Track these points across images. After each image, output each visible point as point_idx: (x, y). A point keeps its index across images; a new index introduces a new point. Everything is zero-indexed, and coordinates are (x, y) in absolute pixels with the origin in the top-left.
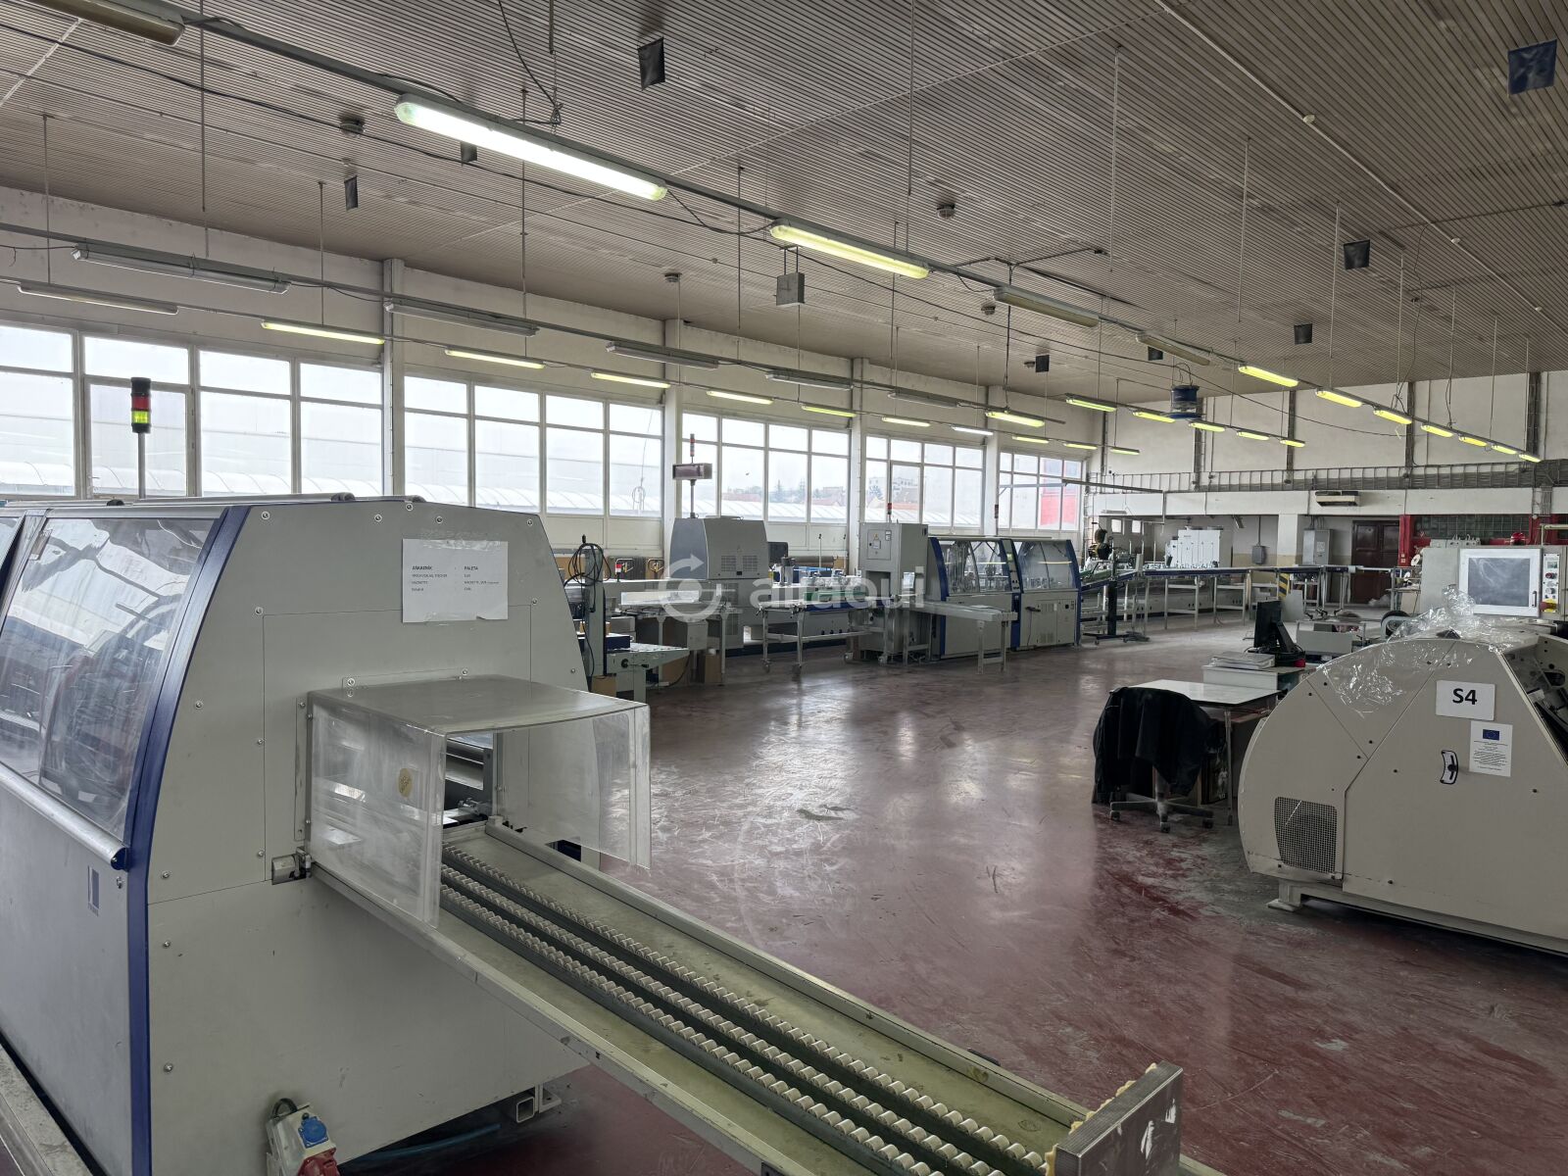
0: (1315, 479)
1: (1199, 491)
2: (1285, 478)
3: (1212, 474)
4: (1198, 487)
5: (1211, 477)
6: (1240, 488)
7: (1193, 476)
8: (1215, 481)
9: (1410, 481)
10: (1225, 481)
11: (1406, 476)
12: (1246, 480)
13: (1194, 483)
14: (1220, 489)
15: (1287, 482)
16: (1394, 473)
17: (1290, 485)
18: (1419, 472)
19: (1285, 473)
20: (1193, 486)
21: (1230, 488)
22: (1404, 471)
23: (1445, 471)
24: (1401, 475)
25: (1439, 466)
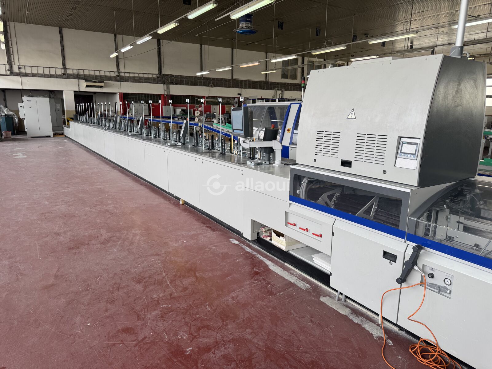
0: (78, 74)
1: (14, 75)
2: (62, 72)
3: (20, 66)
4: (12, 73)
5: (19, 68)
6: (38, 75)
7: (8, 67)
8: (23, 71)
9: (119, 78)
10: (28, 71)
11: (117, 76)
12: (41, 71)
13: (9, 70)
14: (26, 75)
15: (64, 74)
16: (113, 74)
17: (65, 76)
18: (122, 74)
19: (62, 70)
20: (8, 73)
21: (32, 75)
22: (116, 74)
23: (132, 75)
24: (116, 75)
25: (130, 73)
